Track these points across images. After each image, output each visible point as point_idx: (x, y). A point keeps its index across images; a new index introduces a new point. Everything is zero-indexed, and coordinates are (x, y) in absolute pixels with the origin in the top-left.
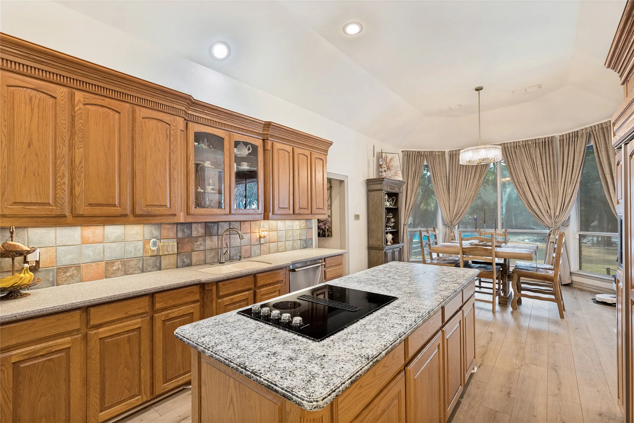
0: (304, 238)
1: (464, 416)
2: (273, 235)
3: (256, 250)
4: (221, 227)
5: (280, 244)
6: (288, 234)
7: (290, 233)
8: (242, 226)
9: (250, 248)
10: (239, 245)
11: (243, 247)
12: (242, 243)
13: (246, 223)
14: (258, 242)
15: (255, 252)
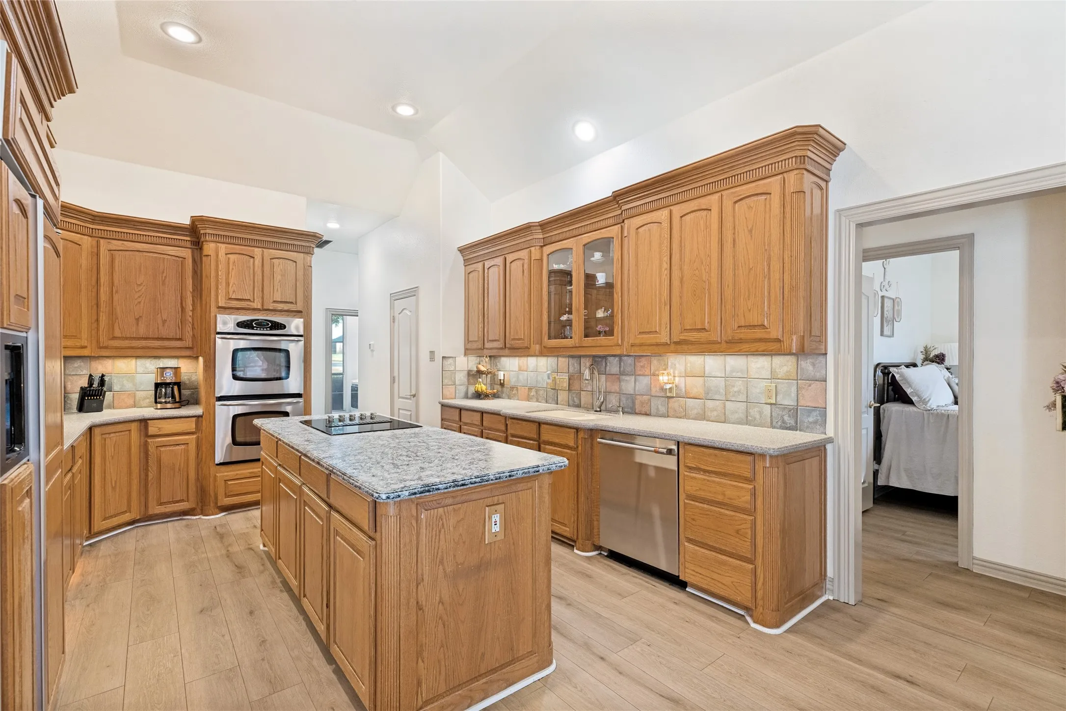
0: (789, 402)
1: (308, 653)
2: (696, 385)
3: (660, 407)
4: (610, 363)
5: (710, 404)
6: (733, 386)
7: (739, 385)
8: (637, 364)
9: (650, 400)
10: (632, 392)
11: (638, 397)
12: (636, 389)
13: (643, 359)
14: (663, 393)
15: (658, 409)
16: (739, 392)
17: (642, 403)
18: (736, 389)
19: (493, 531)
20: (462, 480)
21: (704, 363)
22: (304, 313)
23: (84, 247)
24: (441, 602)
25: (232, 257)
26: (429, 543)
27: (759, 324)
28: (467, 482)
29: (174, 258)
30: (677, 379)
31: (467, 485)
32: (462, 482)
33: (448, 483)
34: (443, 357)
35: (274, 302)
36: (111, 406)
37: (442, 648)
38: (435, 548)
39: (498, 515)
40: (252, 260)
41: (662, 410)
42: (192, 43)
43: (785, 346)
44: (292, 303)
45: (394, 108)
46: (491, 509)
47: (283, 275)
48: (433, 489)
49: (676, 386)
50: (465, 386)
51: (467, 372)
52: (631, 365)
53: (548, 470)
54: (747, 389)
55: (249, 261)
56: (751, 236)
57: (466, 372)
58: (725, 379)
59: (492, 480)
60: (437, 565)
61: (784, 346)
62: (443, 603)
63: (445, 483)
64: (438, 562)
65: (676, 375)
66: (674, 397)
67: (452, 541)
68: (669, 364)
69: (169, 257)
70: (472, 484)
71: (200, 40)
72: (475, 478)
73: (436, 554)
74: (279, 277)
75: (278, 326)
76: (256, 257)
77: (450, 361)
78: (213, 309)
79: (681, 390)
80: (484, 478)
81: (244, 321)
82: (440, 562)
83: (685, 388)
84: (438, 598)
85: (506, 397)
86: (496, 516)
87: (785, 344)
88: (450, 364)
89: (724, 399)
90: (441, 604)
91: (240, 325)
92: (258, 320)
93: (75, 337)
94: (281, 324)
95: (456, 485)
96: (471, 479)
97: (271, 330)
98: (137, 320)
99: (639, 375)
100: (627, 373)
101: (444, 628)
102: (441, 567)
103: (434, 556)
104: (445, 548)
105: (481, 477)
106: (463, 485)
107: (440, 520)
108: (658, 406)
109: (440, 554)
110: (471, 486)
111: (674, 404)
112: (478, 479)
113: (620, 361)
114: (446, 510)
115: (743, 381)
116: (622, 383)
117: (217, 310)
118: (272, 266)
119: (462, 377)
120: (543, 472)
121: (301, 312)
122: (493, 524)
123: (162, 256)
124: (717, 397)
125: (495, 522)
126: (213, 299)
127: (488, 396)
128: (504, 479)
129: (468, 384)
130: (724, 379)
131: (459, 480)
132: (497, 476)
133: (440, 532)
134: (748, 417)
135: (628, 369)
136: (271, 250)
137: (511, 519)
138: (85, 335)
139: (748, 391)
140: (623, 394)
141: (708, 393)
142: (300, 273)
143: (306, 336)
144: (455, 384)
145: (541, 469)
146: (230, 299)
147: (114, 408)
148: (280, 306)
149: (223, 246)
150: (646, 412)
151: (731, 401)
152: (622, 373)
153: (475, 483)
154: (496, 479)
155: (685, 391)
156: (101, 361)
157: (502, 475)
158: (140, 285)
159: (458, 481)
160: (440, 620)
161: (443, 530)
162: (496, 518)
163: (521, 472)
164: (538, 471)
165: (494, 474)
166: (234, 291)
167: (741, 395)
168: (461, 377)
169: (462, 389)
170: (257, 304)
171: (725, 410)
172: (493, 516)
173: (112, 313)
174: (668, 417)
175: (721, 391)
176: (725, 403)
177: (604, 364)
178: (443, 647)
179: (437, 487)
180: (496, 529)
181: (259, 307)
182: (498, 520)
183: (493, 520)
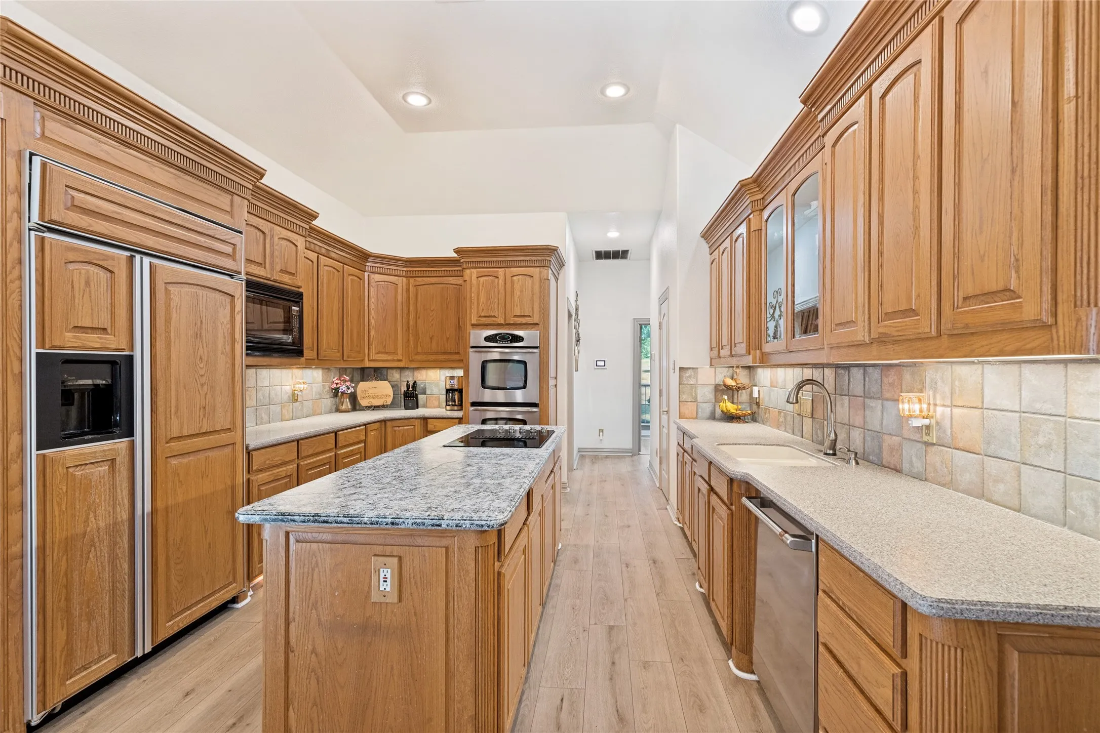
2: (968, 425)
3: (914, 459)
4: (853, 378)
5: (993, 467)
6: (1037, 433)
7: (1048, 431)
8: (885, 379)
9: (900, 445)
10: (878, 429)
11: (886, 437)
12: (884, 424)
13: (892, 372)
14: (918, 435)
15: (911, 463)
16: (1048, 447)
17: (892, 450)
18: (1041, 440)
19: (382, 589)
20: (326, 516)
21: (983, 380)
22: (541, 324)
23: (400, 285)
24: (314, 651)
25: (482, 279)
26: (300, 580)
27: (1001, 287)
28: (330, 519)
29: (454, 286)
30: (939, 410)
31: (331, 523)
32: (324, 518)
33: (308, 516)
34: (680, 368)
35: (515, 316)
36: (425, 406)
37: (315, 707)
38: (307, 587)
39: (389, 570)
40: (497, 280)
41: (918, 466)
42: (425, 106)
43: (1062, 339)
44: (529, 316)
45: (603, 92)
46: (377, 560)
47: (522, 291)
48: (288, 519)
49: (937, 423)
50: (711, 404)
51: (714, 386)
52: (877, 381)
53: (457, 526)
54: (1065, 443)
55: (494, 281)
56: (987, 82)
57: (712, 387)
58: (1020, 417)
59: (365, 524)
60: (310, 609)
61: (1058, 340)
62: (316, 655)
63: (305, 516)
64: (310, 605)
65: (938, 402)
66: (934, 444)
67: (328, 586)
68: (928, 380)
69: (451, 286)
70: (337, 523)
71: (430, 101)
72: (344, 517)
73: (308, 594)
74: (518, 293)
75: (517, 339)
76: (499, 277)
77: (689, 373)
78: (469, 326)
79: (945, 432)
80: (355, 519)
81: (490, 336)
82: (313, 605)
83: (952, 428)
84: (310, 647)
85: (762, 422)
86: (385, 570)
87: (1061, 333)
88: (690, 377)
89: (1018, 460)
90: (314, 654)
91: (487, 339)
92: (501, 334)
93: (394, 353)
94: (520, 337)
95: (316, 520)
96: (338, 517)
97: (511, 343)
98: (431, 338)
99: (887, 400)
100: (872, 395)
101: (318, 684)
102: (314, 611)
103: (306, 595)
104: (319, 591)
105: (351, 517)
106: (325, 522)
107: (314, 557)
108: (911, 458)
109: (313, 596)
110: (336, 525)
111: (935, 456)
112: (345, 519)
113: (865, 371)
114: (321, 547)
115: (1056, 422)
116: (867, 412)
117: (471, 327)
118: (513, 283)
119: (707, 393)
120: (447, 528)
121: (537, 324)
122: (382, 580)
123: (447, 285)
124: (1003, 453)
125: (384, 578)
126: (468, 318)
127: (740, 418)
128: (383, 526)
129: (716, 402)
130: (1018, 414)
131: (322, 515)
132: (373, 519)
133: (313, 570)
134: (1068, 510)
135: (875, 389)
136: (512, 269)
137: (412, 580)
138: (400, 351)
139: (1068, 448)
140: (868, 430)
141: (989, 443)
142: (537, 287)
143: (542, 347)
144: (696, 401)
145: (444, 524)
146: (480, 317)
147: (427, 407)
148: (519, 320)
149: (475, 271)
150: (896, 467)
151: (1032, 465)
152: (867, 395)
153: (342, 522)
154: (372, 524)
155: (952, 435)
156: (420, 371)
157: (380, 520)
158: (432, 311)
159: (320, 516)
160: (313, 673)
161: (317, 570)
162: (386, 573)
163: (411, 521)
164: (440, 525)
165: (371, 516)
166: (483, 310)
167: (1052, 454)
168: (705, 393)
169: (707, 408)
170: (501, 320)
171: (1020, 484)
172: (381, 570)
173: (417, 335)
174: (926, 480)
175: (1013, 440)
176: (1020, 468)
177: (846, 378)
178: (317, 706)
179: (292, 517)
180: (386, 587)
181: (503, 322)
182: (388, 576)
183: (382, 575)
